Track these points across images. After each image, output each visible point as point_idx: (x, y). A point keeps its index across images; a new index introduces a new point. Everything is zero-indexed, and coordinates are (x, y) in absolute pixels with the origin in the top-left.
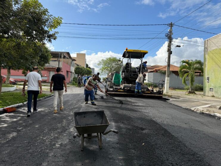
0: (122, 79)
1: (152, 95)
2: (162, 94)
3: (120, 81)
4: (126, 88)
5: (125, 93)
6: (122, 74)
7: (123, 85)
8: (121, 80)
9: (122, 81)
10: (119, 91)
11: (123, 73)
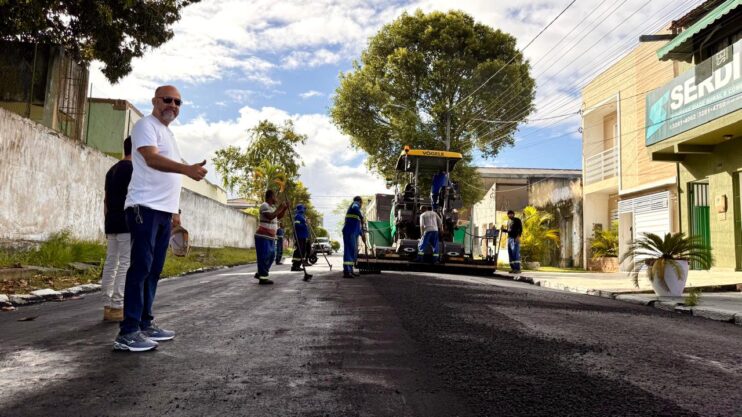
0: (397, 226)
1: (468, 266)
2: (495, 263)
3: (393, 233)
4: (406, 249)
5: (404, 262)
6: (396, 215)
7: (399, 241)
8: (394, 229)
9: (395, 233)
10: (387, 255)
11: (399, 212)
